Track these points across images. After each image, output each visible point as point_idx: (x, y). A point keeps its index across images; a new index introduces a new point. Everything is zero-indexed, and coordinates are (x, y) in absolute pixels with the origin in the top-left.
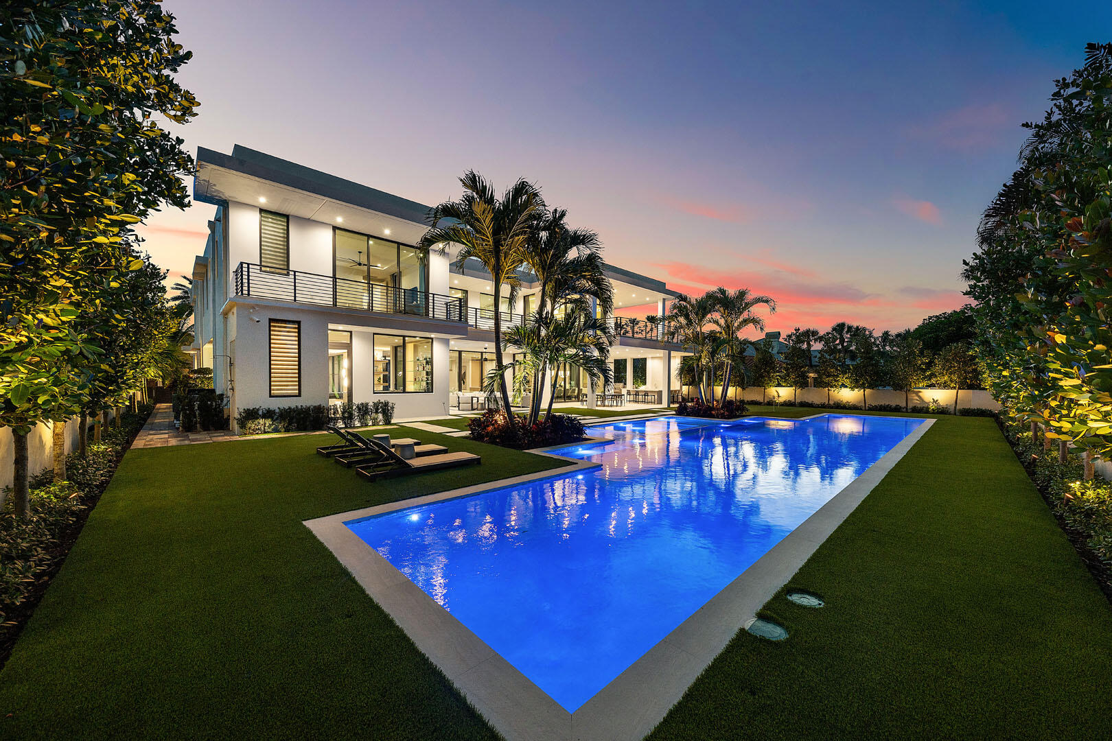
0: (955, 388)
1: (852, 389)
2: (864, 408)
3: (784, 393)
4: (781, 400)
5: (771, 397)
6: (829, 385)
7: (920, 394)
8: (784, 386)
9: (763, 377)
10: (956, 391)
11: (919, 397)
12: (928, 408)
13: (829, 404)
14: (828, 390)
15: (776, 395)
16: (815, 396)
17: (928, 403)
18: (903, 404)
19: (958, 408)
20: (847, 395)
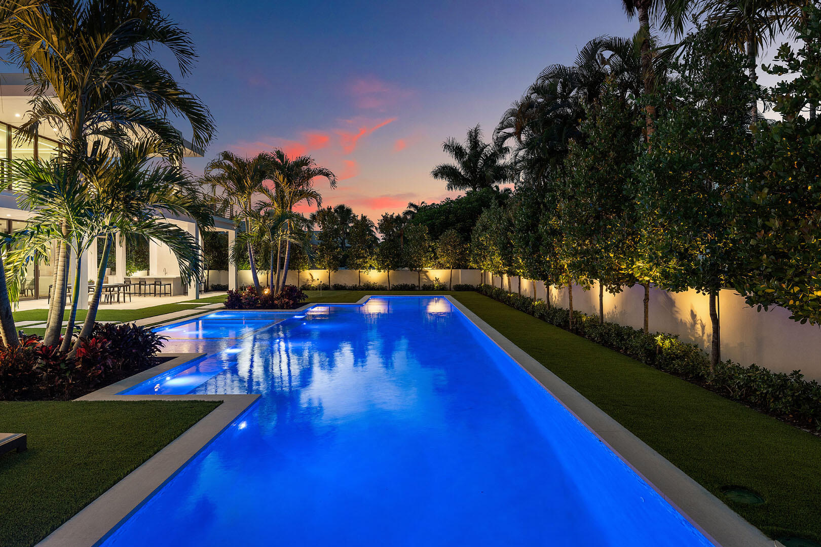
0: (449, 268)
1: (379, 270)
2: (388, 289)
3: (317, 276)
4: (315, 284)
5: (305, 281)
6: (358, 267)
7: (427, 274)
8: (319, 269)
9: (298, 259)
10: (450, 270)
11: (427, 276)
12: (434, 286)
13: (360, 286)
14: (359, 272)
15: (309, 277)
16: (346, 278)
17: (432, 281)
18: (417, 284)
19: (452, 285)
20: (375, 276)
